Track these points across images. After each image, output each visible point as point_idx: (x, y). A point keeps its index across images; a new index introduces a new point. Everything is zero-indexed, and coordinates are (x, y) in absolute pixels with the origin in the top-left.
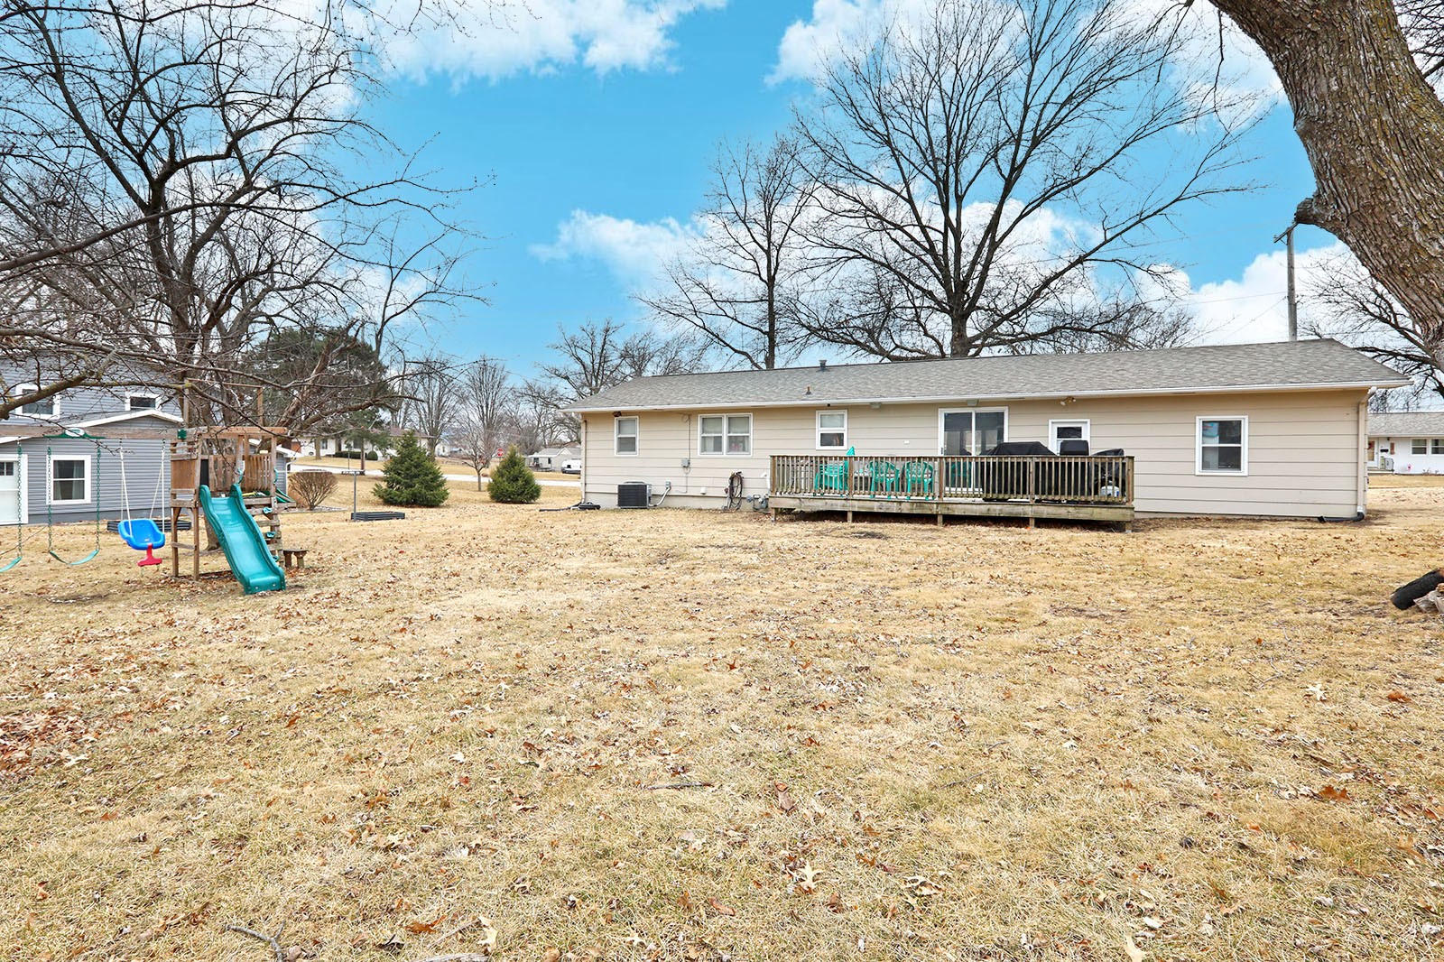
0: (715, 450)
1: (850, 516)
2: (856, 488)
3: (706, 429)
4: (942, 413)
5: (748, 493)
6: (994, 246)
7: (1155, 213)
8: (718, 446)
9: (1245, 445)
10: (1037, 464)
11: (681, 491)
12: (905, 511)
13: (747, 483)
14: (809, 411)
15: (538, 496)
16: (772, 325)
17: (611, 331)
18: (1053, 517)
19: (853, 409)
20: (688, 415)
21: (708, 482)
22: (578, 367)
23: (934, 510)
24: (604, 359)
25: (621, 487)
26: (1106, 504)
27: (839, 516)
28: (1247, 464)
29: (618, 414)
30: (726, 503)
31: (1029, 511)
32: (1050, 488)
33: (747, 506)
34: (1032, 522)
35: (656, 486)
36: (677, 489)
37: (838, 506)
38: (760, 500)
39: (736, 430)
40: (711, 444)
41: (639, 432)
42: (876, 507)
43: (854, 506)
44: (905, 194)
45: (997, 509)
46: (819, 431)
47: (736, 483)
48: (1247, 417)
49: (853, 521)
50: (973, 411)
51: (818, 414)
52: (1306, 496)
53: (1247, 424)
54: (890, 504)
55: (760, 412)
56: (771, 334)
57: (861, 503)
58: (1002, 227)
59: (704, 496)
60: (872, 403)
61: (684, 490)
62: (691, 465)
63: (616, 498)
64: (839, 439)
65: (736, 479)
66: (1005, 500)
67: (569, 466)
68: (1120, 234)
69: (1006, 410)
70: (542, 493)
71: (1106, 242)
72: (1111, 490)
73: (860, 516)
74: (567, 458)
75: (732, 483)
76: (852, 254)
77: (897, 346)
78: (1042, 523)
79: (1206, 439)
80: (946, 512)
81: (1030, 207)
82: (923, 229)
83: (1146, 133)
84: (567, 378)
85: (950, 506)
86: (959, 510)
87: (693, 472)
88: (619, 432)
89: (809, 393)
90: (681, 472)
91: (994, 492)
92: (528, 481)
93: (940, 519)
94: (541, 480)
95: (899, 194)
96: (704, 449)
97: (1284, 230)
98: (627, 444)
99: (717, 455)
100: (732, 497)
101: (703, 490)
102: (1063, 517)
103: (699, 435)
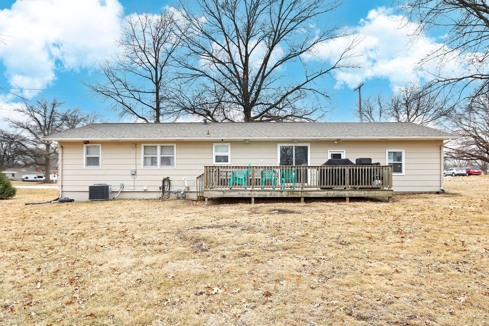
0: (152, 164)
1: (253, 200)
2: (256, 184)
3: (147, 152)
4: (279, 146)
5: (173, 189)
6: (263, 77)
7: (325, 72)
8: (153, 161)
9: (403, 161)
10: (350, 169)
11: (131, 189)
12: (284, 196)
13: (173, 183)
14: (209, 143)
15: (14, 194)
16: (158, 105)
17: (56, 105)
18: (358, 196)
19: (234, 143)
20: (135, 144)
21: (149, 183)
22: (34, 123)
23: (300, 195)
24: (52, 119)
25: (91, 187)
26: (377, 189)
27: (247, 200)
28: (404, 170)
29: (87, 142)
30: (160, 195)
31: (346, 194)
32: (356, 182)
33: (173, 196)
34: (348, 199)
35: (114, 186)
36: (128, 187)
37: (246, 195)
38: (182, 193)
39: (166, 153)
40: (149, 161)
41: (101, 154)
42: (268, 195)
43: (256, 195)
44: (226, 48)
45: (331, 194)
46: (215, 154)
47: (166, 184)
48: (404, 150)
49: (255, 203)
50: (294, 145)
51: (214, 145)
52: (425, 183)
53: (404, 153)
54: (276, 193)
55: (181, 143)
56: (158, 109)
57: (260, 193)
58: (268, 70)
59: (145, 191)
60: (245, 140)
61: (133, 188)
62: (137, 174)
63: (87, 195)
64: (225, 159)
65: (167, 180)
66: (331, 189)
67: (27, 178)
68: (312, 79)
69: (309, 145)
70: (17, 192)
71: (307, 81)
72: (378, 182)
73: (258, 200)
74: (25, 173)
75: (163, 183)
76: (202, 74)
77: (226, 118)
78: (353, 199)
79: (390, 160)
80: (306, 196)
81: (279, 62)
82: (234, 65)
83: (321, 40)
84: (28, 128)
85: (308, 193)
86: (312, 195)
87: (138, 178)
88: (87, 153)
89: (208, 134)
90: (131, 178)
91: (330, 184)
92: (7, 186)
93: (302, 200)
94: (15, 185)
95: (224, 48)
96: (145, 164)
97: (358, 87)
98: (93, 161)
99: (153, 167)
100: (163, 192)
101: (145, 188)
102: (362, 196)
103: (142, 156)
